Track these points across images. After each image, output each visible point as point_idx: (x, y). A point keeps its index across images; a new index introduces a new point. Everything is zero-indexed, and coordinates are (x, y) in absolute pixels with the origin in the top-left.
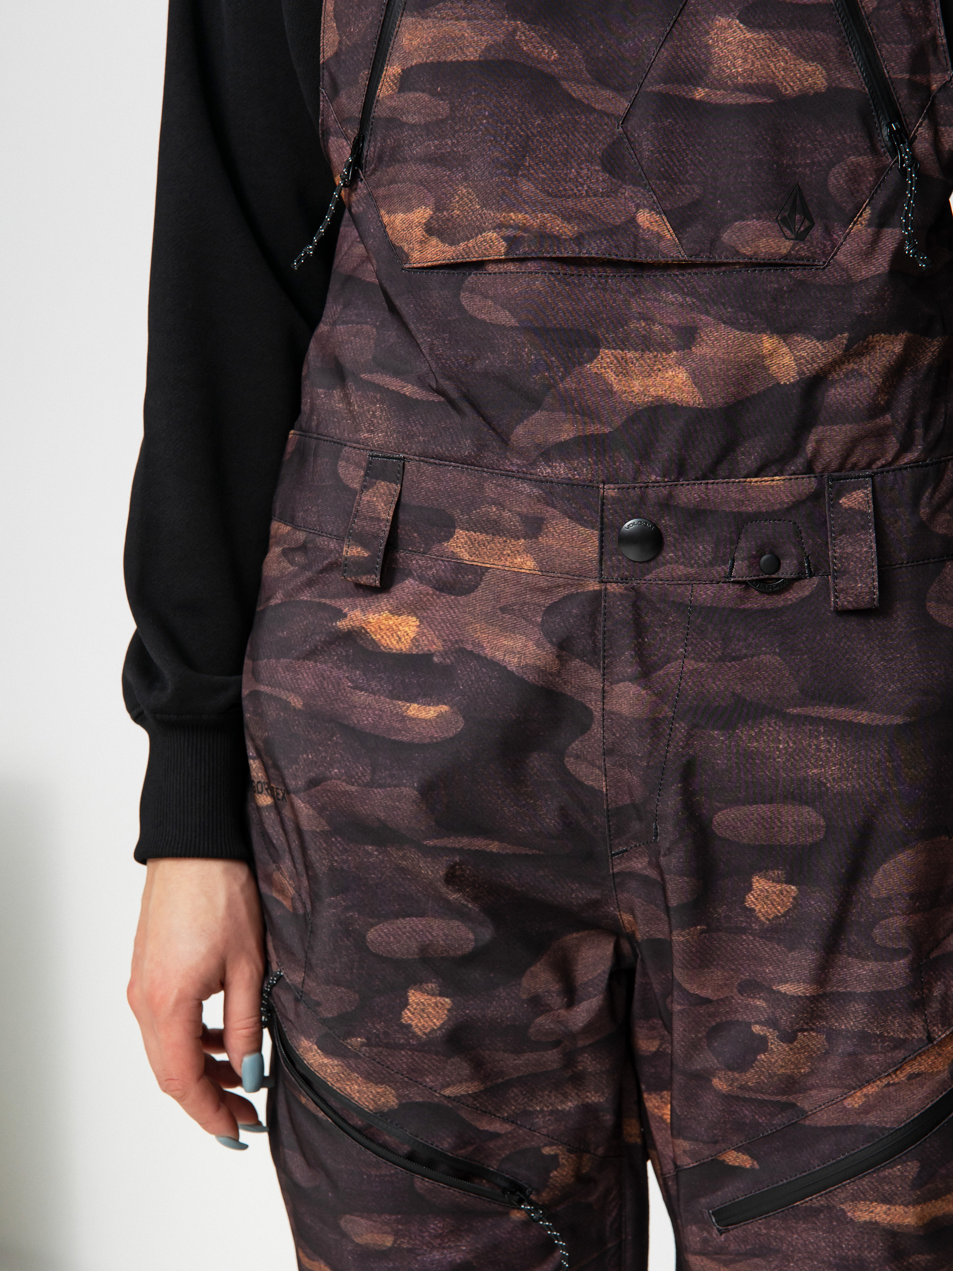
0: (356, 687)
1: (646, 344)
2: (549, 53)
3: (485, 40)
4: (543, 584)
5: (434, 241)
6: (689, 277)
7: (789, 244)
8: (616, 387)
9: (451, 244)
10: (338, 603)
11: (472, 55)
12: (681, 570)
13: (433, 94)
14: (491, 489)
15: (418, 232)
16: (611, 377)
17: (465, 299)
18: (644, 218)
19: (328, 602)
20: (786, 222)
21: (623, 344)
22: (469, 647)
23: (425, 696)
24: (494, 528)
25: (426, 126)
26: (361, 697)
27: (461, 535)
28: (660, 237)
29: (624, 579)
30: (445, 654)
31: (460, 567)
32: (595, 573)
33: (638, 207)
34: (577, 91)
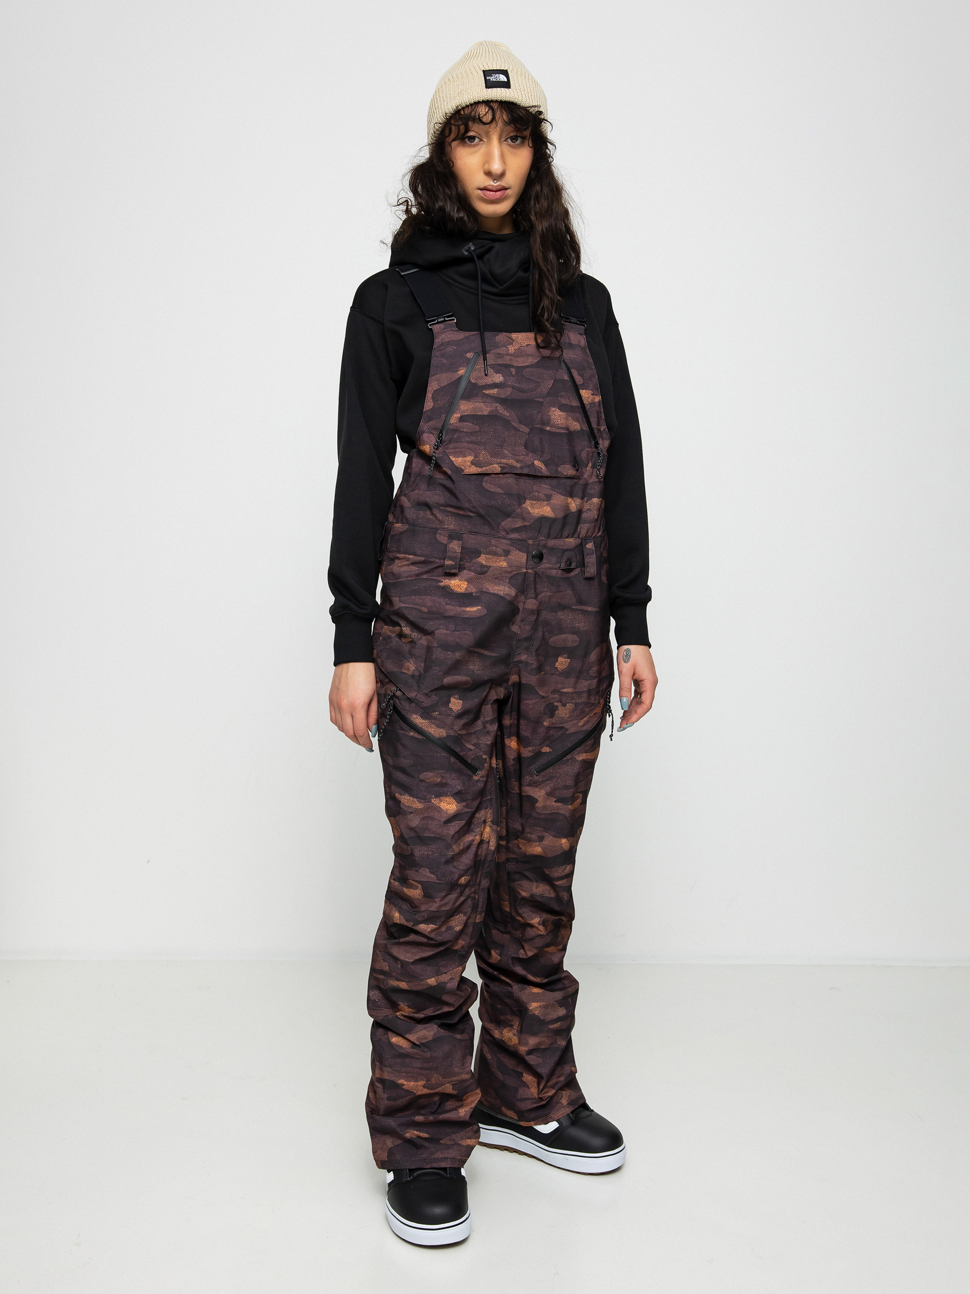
0: (447, 604)
1: (538, 499)
2: (507, 414)
3: (489, 409)
4: (509, 570)
5: (473, 466)
6: (548, 481)
7: (575, 472)
8: (531, 512)
9: (480, 468)
10: (439, 579)
11: (485, 413)
12: (548, 566)
13: (474, 424)
14: (493, 542)
15: (469, 464)
16: (529, 509)
17: (484, 484)
18: (536, 463)
19: (434, 578)
20: (574, 466)
21: (532, 499)
22: (485, 590)
23: (471, 605)
24: (495, 554)
25: (471, 433)
26: (449, 607)
27: (483, 556)
28: (542, 468)
29: (532, 568)
30: (476, 593)
31: (482, 566)
32: (525, 567)
33: (534, 460)
34: (515, 425)
